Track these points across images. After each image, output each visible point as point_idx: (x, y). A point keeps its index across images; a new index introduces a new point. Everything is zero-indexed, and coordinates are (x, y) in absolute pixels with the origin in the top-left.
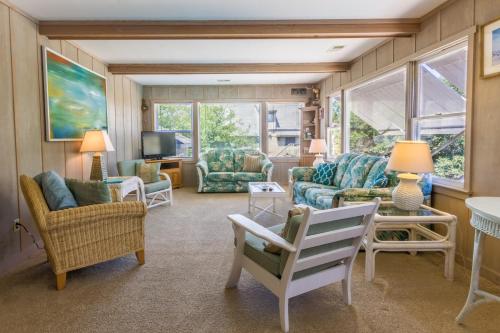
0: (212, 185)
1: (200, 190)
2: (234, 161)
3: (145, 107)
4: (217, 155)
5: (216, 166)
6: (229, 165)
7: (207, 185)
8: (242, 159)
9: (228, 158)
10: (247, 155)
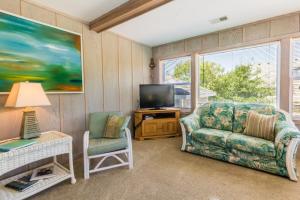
0: (198, 146)
1: (183, 148)
2: (233, 118)
3: (153, 65)
4: (212, 108)
5: (209, 121)
6: (226, 122)
7: (192, 145)
8: (244, 116)
9: (225, 114)
10: (252, 113)
